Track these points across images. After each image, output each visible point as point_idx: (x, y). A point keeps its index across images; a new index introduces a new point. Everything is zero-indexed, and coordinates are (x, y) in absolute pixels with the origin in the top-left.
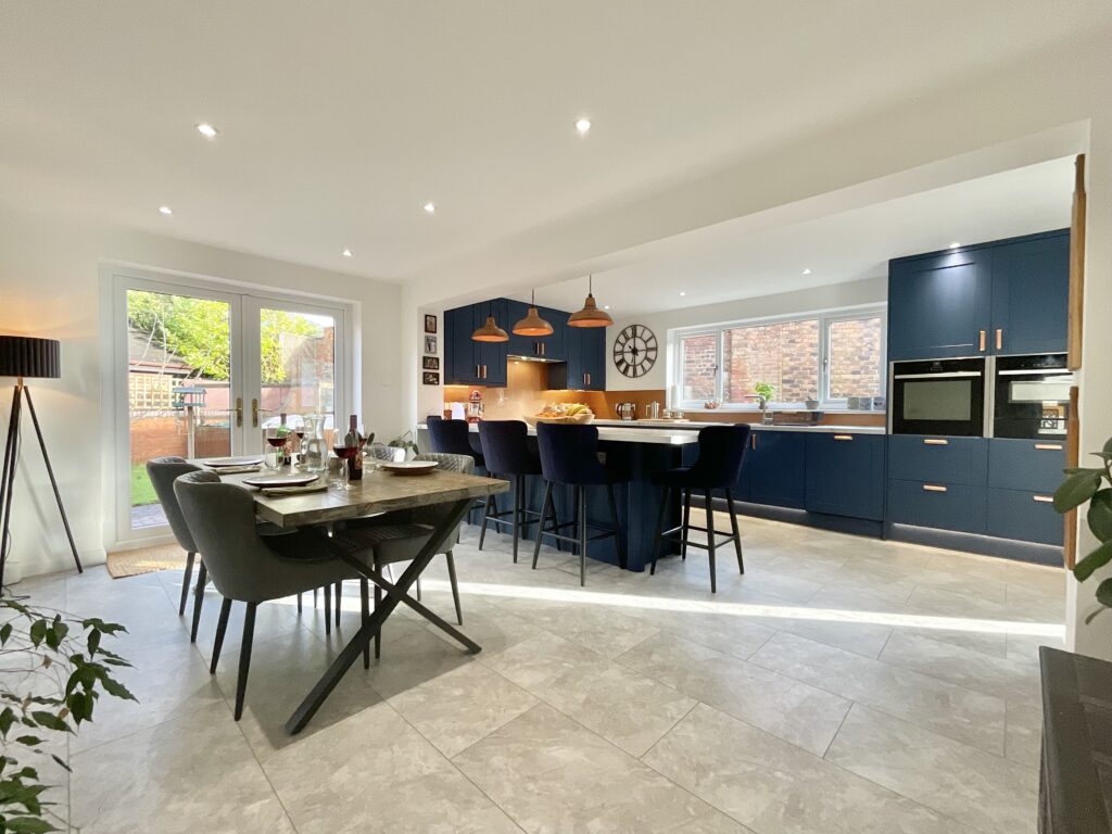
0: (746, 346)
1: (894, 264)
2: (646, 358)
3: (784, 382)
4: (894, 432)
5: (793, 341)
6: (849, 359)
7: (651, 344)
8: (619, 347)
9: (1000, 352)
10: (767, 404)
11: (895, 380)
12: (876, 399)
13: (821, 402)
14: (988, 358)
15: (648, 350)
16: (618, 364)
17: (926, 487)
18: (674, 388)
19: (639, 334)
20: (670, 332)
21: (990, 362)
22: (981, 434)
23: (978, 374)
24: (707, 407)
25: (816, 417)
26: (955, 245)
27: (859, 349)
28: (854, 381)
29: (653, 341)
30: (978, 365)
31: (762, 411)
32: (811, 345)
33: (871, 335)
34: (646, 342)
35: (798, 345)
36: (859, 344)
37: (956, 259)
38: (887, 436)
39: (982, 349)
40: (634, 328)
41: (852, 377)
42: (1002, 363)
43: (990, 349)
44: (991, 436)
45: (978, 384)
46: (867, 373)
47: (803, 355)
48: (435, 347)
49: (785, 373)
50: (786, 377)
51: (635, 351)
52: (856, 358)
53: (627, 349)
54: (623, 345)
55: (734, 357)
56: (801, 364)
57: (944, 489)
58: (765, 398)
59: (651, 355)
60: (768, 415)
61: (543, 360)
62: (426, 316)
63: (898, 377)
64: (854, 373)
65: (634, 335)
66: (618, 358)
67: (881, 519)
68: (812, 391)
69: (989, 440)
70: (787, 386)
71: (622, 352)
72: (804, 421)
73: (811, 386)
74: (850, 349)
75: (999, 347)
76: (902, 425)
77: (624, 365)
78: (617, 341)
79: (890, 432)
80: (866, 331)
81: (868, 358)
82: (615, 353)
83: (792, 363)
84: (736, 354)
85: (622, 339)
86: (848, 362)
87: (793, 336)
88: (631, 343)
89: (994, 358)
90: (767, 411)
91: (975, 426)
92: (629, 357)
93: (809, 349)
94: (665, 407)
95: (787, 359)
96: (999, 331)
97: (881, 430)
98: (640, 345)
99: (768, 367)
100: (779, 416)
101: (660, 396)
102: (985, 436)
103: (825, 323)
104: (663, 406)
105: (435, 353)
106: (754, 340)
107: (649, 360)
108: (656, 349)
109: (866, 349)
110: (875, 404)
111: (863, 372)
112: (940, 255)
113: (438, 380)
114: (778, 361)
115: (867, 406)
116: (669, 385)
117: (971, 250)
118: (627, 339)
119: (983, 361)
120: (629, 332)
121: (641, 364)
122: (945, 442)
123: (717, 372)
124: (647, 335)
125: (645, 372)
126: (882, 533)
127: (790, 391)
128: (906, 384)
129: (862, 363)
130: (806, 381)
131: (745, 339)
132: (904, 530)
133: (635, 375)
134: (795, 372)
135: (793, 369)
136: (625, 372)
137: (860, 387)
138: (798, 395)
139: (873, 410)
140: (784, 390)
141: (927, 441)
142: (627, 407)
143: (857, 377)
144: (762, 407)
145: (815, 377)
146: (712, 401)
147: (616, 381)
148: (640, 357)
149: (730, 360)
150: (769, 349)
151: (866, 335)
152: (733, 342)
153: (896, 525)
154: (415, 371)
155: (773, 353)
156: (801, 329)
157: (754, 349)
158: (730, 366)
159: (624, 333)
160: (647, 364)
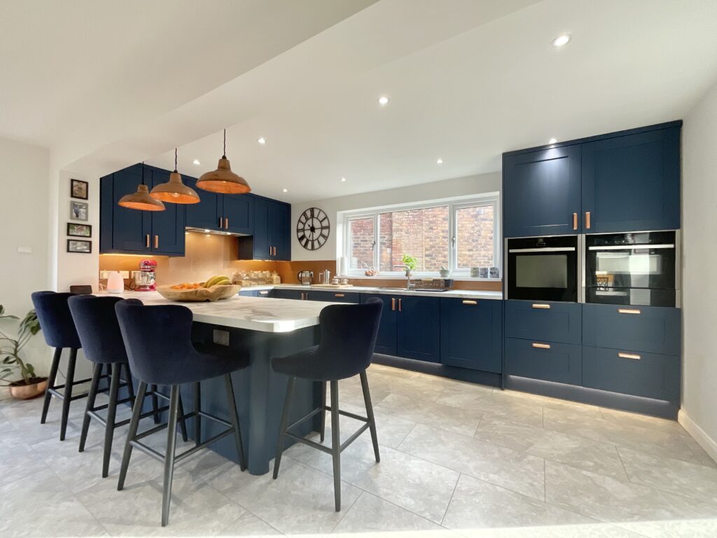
0: (401, 230)
1: (506, 156)
2: (321, 235)
3: (427, 256)
4: (509, 298)
5: (431, 228)
6: (466, 241)
7: (325, 223)
8: (301, 226)
9: (589, 231)
10: (411, 272)
11: (509, 253)
12: (491, 269)
13: (451, 271)
14: (579, 236)
15: (322, 228)
16: (301, 239)
17: (535, 345)
18: (342, 259)
19: (316, 215)
20: (340, 214)
21: (582, 239)
22: (576, 300)
23: (573, 249)
24: (367, 275)
25: (448, 284)
26: (553, 141)
27: (472, 234)
28: (470, 256)
29: (326, 221)
30: (572, 241)
31: (407, 278)
32: (443, 231)
33: (479, 226)
34: (321, 222)
35: (435, 231)
36: (472, 232)
37: (553, 153)
38: (503, 301)
39: (575, 228)
40: (312, 210)
41: (468, 253)
42: (590, 241)
43: (581, 229)
44: (584, 302)
45: (572, 258)
46: (477, 250)
47: (438, 238)
48: (87, 213)
49: (427, 250)
50: (427, 253)
51: (313, 229)
52: (471, 241)
53: (307, 227)
54: (304, 224)
55: (394, 238)
56: (436, 244)
57: (547, 346)
58: (409, 268)
59: (325, 232)
60: (412, 281)
61: (229, 234)
62: (72, 181)
63: (511, 251)
64: (470, 250)
65: (312, 216)
66: (301, 234)
67: (500, 372)
68: (444, 262)
69: (582, 304)
70: (428, 259)
71: (303, 230)
72: (439, 287)
73: (443, 259)
74: (467, 235)
75: (588, 227)
76: (516, 291)
77: (305, 240)
78: (300, 221)
79: (506, 298)
80: (476, 222)
81: (477, 241)
82: (298, 231)
83: (431, 243)
84: (395, 236)
85: (303, 219)
86: (466, 243)
87: (432, 225)
88: (310, 222)
89: (584, 236)
90: (411, 278)
91: (571, 293)
92: (308, 233)
93: (441, 234)
94: (335, 275)
95: (428, 240)
96: (588, 213)
97: (497, 295)
98: (317, 224)
99: (416, 246)
100: (419, 283)
101: (331, 265)
102: (579, 301)
103: (454, 208)
104: (333, 273)
105: (87, 220)
106: (407, 227)
107: (323, 236)
108: (328, 227)
109: (476, 235)
110: (491, 273)
111: (474, 249)
112: (542, 149)
113: (90, 248)
114: (422, 241)
115: (485, 275)
116: (339, 256)
117: (565, 146)
118: (307, 219)
119: (576, 238)
120: (309, 214)
121: (317, 239)
122: (547, 306)
123: (375, 246)
124: (322, 216)
125: (321, 246)
126: (501, 383)
127: (430, 262)
128: (518, 257)
129: (474, 244)
130: (440, 255)
131: (401, 225)
132: (518, 381)
133: (313, 248)
134: (433, 249)
135: (432, 247)
136: (305, 246)
137: (473, 260)
138: (435, 264)
139: (489, 279)
140: (426, 261)
141: (535, 305)
142: (306, 274)
143: (471, 253)
144: (407, 275)
145: (446, 253)
146: (370, 270)
147: (298, 253)
148: (317, 232)
149: (391, 240)
150: (416, 233)
151: (476, 226)
152: (393, 228)
153: (512, 376)
154: (57, 237)
155: (419, 236)
156: (437, 220)
157: (406, 233)
158: (391, 244)
159: (304, 214)
160: (322, 240)
